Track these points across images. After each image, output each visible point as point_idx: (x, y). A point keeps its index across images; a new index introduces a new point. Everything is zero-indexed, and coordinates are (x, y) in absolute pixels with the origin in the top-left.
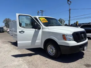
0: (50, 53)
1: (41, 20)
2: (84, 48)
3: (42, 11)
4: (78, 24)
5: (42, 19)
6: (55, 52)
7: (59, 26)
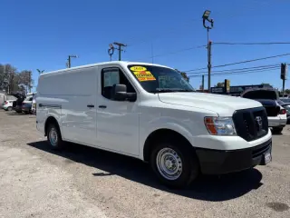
0: (163, 172)
1: (135, 73)
2: (264, 156)
3: (120, 45)
4: (228, 89)
5: (138, 71)
6: (181, 169)
7: (187, 91)
